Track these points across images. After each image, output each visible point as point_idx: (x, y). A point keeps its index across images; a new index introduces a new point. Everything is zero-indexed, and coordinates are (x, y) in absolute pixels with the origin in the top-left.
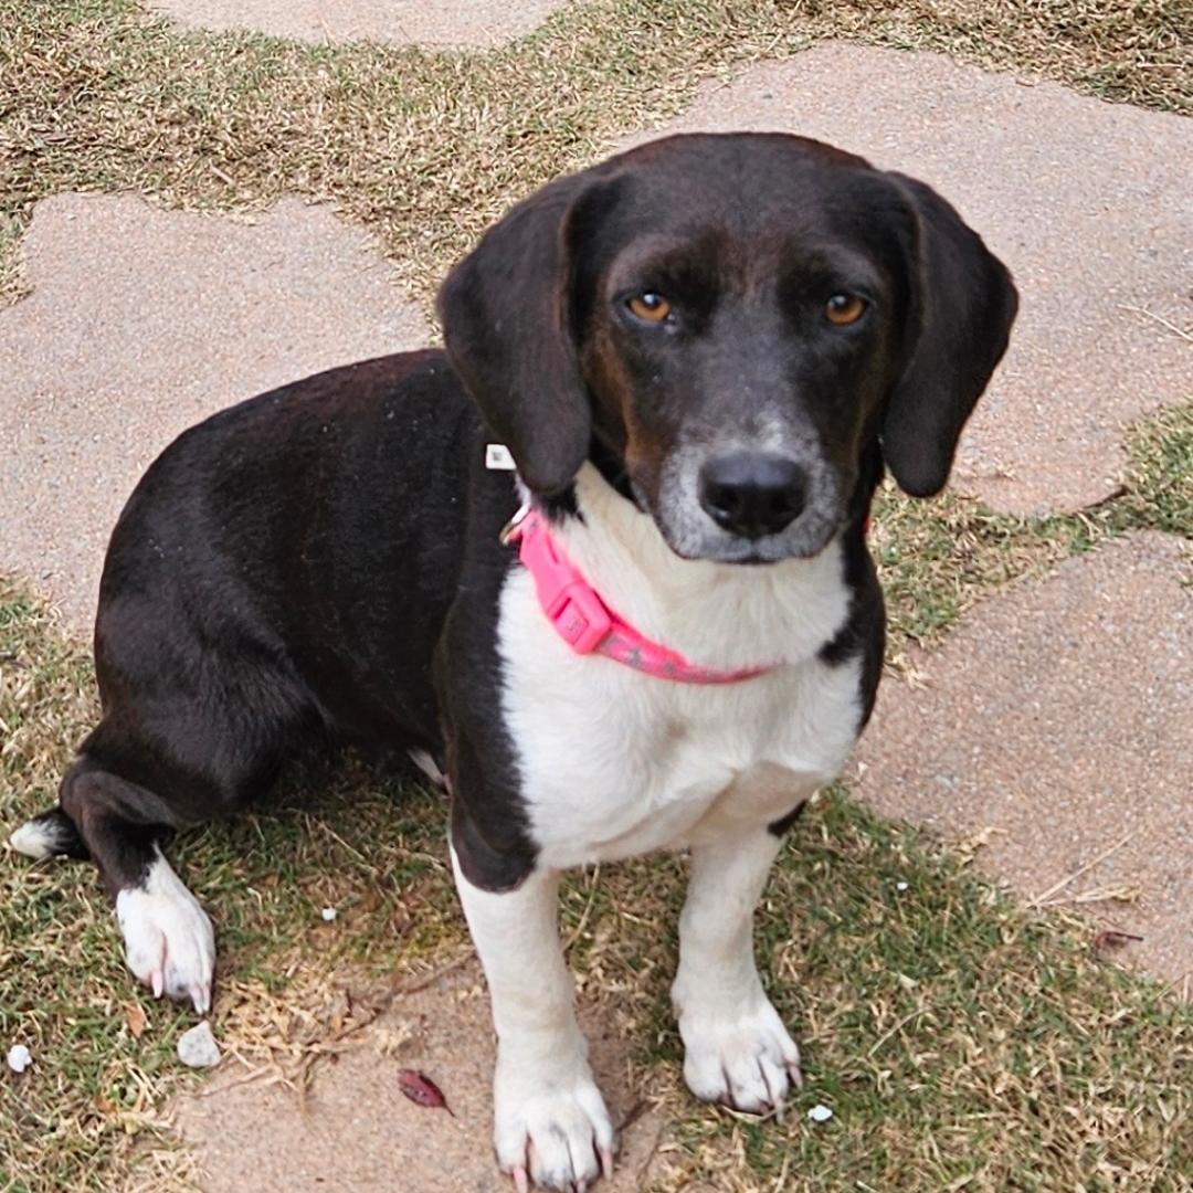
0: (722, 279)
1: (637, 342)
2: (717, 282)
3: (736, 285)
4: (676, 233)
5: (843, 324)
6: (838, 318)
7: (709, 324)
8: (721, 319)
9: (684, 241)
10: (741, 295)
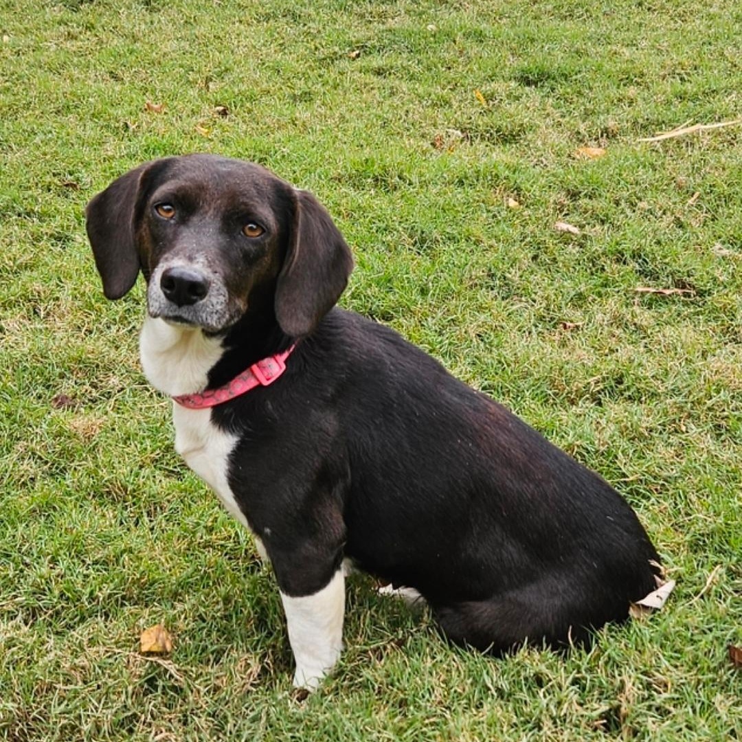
0: (201, 203)
1: (157, 226)
2: (199, 204)
3: (207, 207)
4: (186, 180)
5: (252, 236)
6: (249, 233)
7: (188, 220)
8: (195, 219)
9: (188, 184)
10: (206, 212)
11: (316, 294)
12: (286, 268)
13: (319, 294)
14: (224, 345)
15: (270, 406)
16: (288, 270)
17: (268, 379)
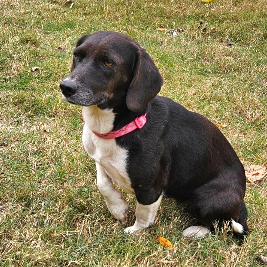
11: (145, 94)
12: (132, 83)
13: (146, 94)
14: (114, 111)
15: (139, 136)
16: (133, 84)
17: (141, 126)
